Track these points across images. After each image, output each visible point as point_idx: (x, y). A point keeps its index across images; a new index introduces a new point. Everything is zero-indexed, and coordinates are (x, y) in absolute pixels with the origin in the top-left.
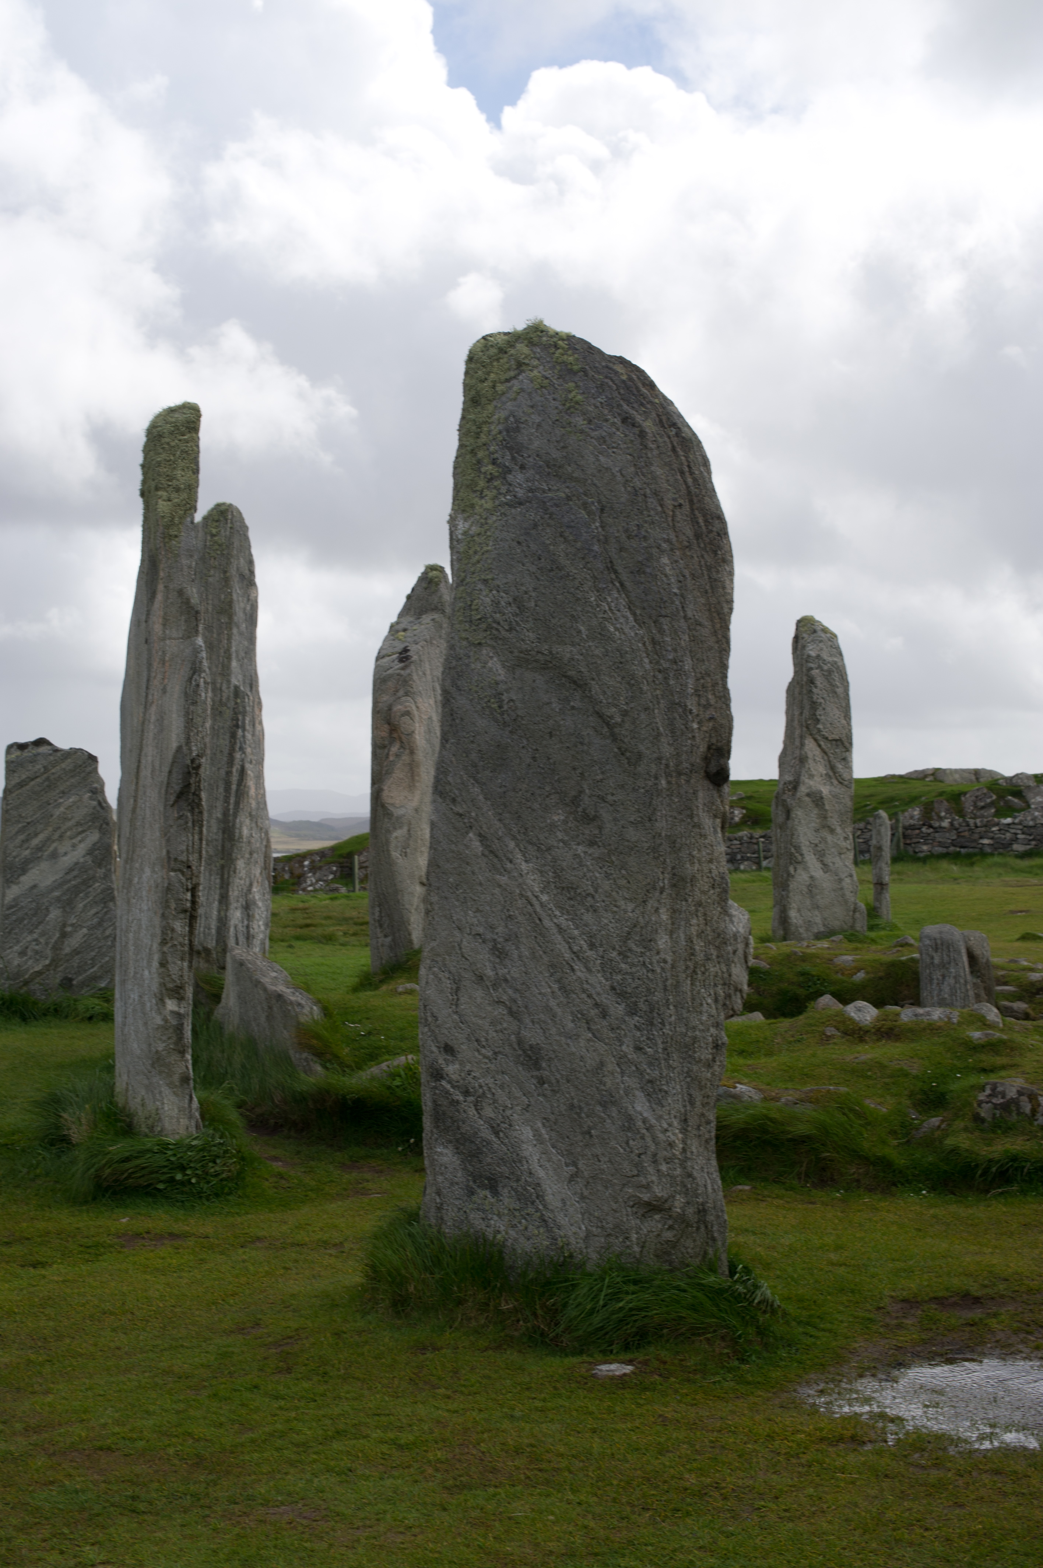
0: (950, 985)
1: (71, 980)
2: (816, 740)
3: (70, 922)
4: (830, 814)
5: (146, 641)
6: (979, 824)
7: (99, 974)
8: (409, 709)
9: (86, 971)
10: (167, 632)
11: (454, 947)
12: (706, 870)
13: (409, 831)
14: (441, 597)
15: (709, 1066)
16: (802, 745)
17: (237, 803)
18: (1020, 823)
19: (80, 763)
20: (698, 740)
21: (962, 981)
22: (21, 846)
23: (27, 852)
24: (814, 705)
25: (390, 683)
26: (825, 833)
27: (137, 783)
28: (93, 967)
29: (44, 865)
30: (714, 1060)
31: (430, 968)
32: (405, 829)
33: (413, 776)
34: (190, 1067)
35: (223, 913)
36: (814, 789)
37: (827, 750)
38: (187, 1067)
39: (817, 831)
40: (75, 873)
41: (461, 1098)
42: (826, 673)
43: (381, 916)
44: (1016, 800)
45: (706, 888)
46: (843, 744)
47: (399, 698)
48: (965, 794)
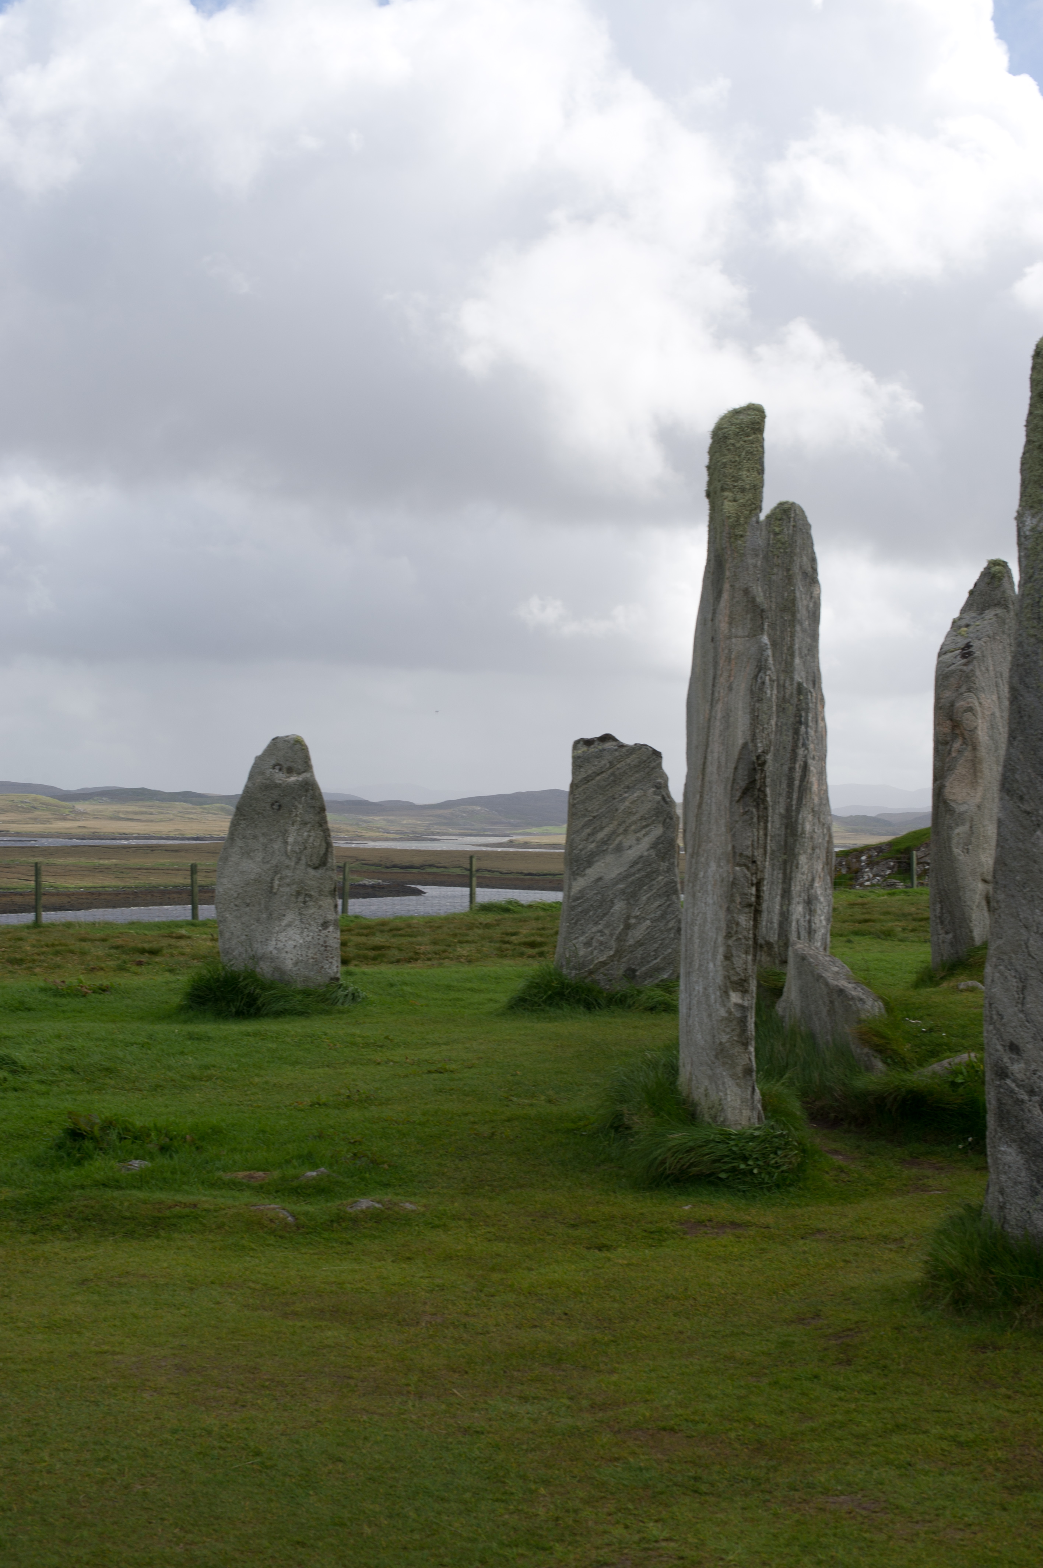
1: (634, 971)
3: (633, 914)
5: (713, 640)
7: (662, 965)
8: (971, 705)
9: (649, 962)
10: (733, 630)
11: (1020, 945)
13: (971, 827)
14: (1004, 592)
17: (800, 799)
19: (645, 758)
22: (587, 840)
23: (593, 845)
25: (952, 679)
27: (703, 779)
28: (656, 959)
29: (609, 858)
31: (996, 966)
32: (967, 826)
33: (975, 773)
34: (753, 1059)
35: (785, 908)
38: (750, 1059)
40: (639, 866)
41: (1026, 1098)
43: (942, 913)
47: (962, 694)
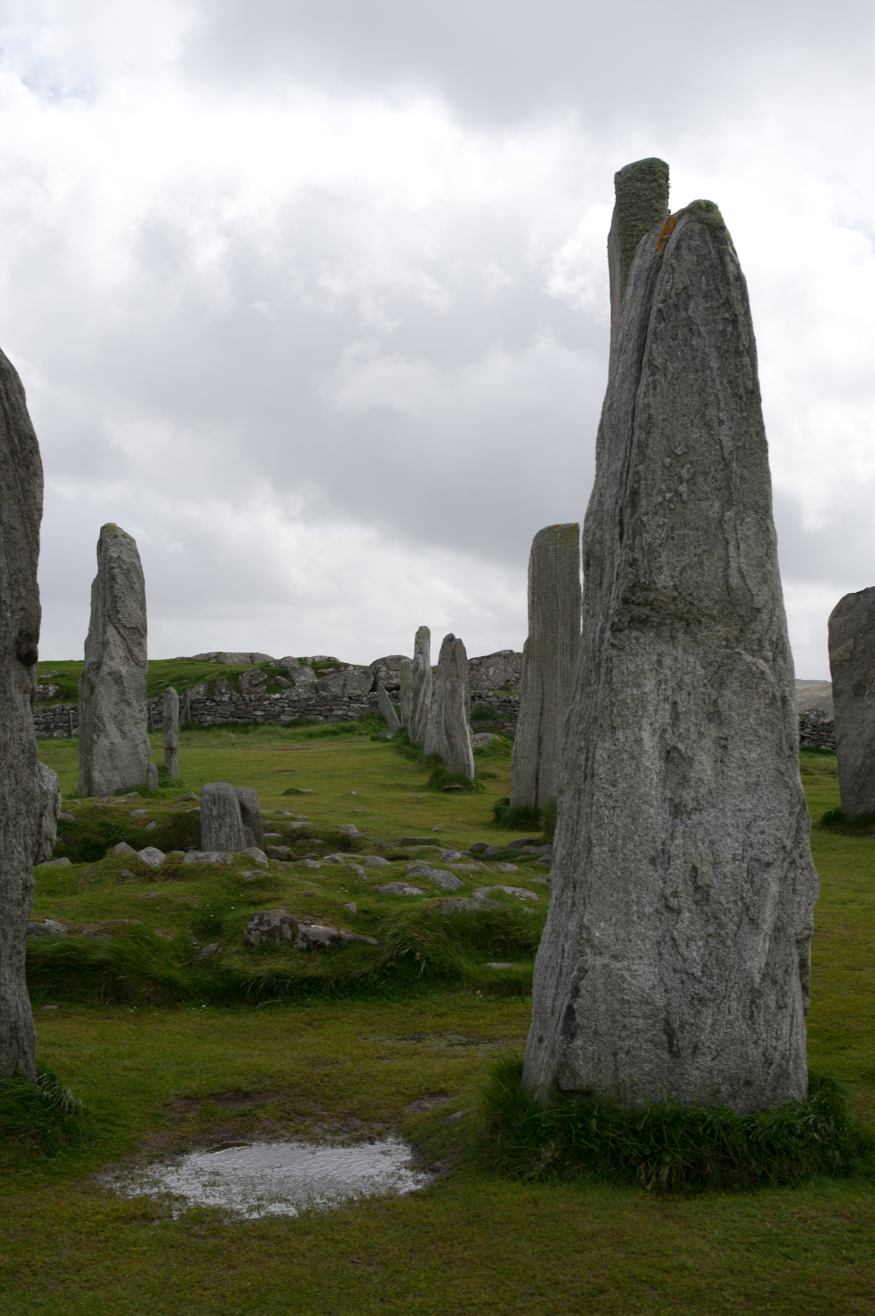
0: (225, 833)
2: (116, 628)
4: (128, 690)
6: (253, 699)
12: (17, 738)
15: (19, 905)
16: (105, 632)
18: (287, 698)
20: (11, 627)
21: (236, 829)
24: (115, 599)
26: (123, 706)
30: (24, 899)
36: (114, 669)
37: (126, 636)
39: (116, 704)
42: (125, 572)
44: (284, 679)
45: (17, 753)
46: (139, 631)
48: (242, 673)
